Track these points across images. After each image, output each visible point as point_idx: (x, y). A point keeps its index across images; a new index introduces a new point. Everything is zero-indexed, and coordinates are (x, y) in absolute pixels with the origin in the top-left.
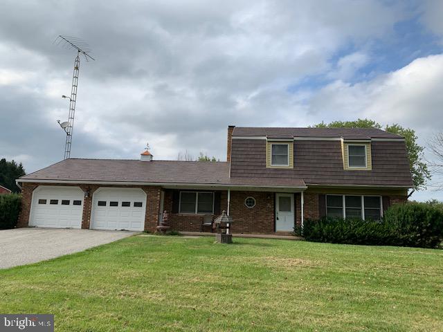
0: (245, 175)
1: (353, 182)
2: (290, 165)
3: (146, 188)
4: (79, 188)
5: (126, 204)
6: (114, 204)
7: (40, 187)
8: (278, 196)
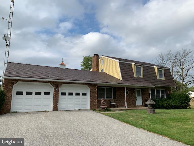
0: (127, 80)
1: (161, 84)
2: (142, 76)
3: (90, 85)
4: (50, 84)
5: (78, 94)
6: (71, 94)
7: (19, 82)
8: (136, 89)
